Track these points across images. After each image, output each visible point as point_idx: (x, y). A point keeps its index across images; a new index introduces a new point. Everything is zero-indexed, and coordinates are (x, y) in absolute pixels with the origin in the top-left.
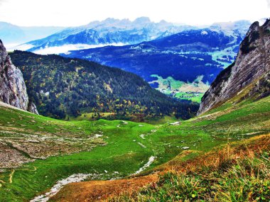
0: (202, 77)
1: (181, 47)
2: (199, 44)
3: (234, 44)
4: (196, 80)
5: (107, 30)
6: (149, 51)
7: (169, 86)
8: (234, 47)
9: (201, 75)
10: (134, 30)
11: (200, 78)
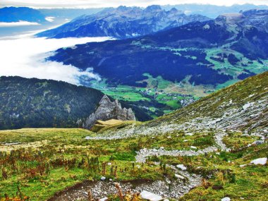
0: (190, 77)
1: (180, 43)
2: (198, 40)
3: (233, 40)
4: (184, 80)
5: (117, 20)
6: (148, 47)
7: (157, 86)
8: (233, 43)
9: (190, 74)
10: (144, 19)
11: (188, 78)
